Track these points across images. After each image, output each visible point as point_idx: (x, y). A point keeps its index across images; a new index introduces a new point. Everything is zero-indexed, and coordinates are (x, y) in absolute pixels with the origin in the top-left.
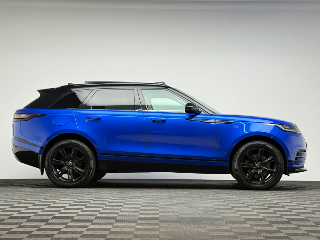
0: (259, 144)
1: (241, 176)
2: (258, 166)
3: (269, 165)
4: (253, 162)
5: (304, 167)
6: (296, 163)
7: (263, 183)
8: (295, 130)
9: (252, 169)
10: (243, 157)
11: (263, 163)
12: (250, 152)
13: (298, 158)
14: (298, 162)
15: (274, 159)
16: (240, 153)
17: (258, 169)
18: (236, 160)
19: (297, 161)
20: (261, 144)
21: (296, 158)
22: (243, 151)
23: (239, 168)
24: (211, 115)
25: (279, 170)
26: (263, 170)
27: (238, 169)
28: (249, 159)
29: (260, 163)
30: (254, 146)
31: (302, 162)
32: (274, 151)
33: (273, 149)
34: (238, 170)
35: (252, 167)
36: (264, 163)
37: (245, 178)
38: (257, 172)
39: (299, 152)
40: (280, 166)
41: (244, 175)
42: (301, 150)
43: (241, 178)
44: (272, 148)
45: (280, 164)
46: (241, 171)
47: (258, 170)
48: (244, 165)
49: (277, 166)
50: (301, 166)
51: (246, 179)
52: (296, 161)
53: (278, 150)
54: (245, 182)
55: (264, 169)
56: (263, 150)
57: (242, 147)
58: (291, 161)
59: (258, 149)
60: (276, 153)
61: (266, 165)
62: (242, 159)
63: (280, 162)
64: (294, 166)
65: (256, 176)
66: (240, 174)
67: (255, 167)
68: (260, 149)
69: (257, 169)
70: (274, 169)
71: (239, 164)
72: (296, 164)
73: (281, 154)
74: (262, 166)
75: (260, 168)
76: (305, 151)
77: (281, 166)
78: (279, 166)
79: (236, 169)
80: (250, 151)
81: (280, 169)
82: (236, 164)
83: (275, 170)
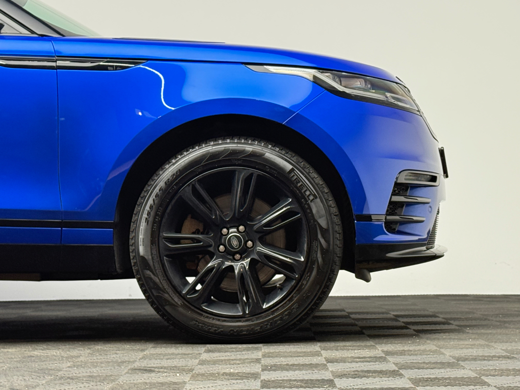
0: (234, 153)
1: (166, 285)
2: (235, 243)
3: (280, 237)
4: (213, 227)
5: (436, 243)
6: (391, 227)
7: (257, 312)
8: (388, 95)
9: (212, 256)
10: (170, 207)
11: (255, 228)
12: (198, 186)
13: (401, 205)
14: (402, 223)
15: (298, 214)
16: (157, 190)
17: (233, 254)
18: (143, 220)
19: (397, 218)
20: (243, 152)
21: (394, 207)
22: (169, 184)
23: (154, 252)
24: (42, 38)
25: (319, 255)
26: (256, 257)
27: (149, 257)
28: (196, 216)
29: (241, 228)
30: (212, 160)
31: (422, 222)
32: (298, 180)
33: (292, 170)
34: (151, 263)
35: (211, 246)
36: (257, 232)
37: (179, 293)
38: (231, 268)
39: (402, 180)
40: (322, 241)
41: (176, 281)
42: (417, 175)
43: (164, 291)
44: (289, 167)
45: (325, 232)
46: (163, 265)
47: (234, 260)
48: (177, 241)
49: (313, 238)
50: (416, 238)
51: (183, 297)
52: (389, 218)
53: (315, 175)
54: (181, 309)
55: (260, 254)
56: (252, 175)
57: (167, 166)
58: (369, 218)
59: (233, 172)
60: (303, 185)
61: (268, 238)
62: (166, 216)
63: (323, 222)
64: (381, 238)
65: (226, 285)
66: (157, 280)
67: (222, 248)
68: (242, 174)
69: (230, 254)
70: (301, 253)
71: (154, 238)
72: (393, 231)
73: (326, 190)
74: (250, 243)
75: (244, 252)
76: (434, 179)
77: (327, 241)
78: (317, 239)
79: (143, 257)
80: (199, 181)
81: (325, 252)
82: (141, 237)
83: (302, 259)
